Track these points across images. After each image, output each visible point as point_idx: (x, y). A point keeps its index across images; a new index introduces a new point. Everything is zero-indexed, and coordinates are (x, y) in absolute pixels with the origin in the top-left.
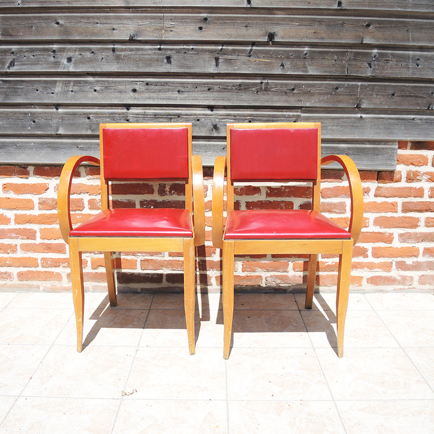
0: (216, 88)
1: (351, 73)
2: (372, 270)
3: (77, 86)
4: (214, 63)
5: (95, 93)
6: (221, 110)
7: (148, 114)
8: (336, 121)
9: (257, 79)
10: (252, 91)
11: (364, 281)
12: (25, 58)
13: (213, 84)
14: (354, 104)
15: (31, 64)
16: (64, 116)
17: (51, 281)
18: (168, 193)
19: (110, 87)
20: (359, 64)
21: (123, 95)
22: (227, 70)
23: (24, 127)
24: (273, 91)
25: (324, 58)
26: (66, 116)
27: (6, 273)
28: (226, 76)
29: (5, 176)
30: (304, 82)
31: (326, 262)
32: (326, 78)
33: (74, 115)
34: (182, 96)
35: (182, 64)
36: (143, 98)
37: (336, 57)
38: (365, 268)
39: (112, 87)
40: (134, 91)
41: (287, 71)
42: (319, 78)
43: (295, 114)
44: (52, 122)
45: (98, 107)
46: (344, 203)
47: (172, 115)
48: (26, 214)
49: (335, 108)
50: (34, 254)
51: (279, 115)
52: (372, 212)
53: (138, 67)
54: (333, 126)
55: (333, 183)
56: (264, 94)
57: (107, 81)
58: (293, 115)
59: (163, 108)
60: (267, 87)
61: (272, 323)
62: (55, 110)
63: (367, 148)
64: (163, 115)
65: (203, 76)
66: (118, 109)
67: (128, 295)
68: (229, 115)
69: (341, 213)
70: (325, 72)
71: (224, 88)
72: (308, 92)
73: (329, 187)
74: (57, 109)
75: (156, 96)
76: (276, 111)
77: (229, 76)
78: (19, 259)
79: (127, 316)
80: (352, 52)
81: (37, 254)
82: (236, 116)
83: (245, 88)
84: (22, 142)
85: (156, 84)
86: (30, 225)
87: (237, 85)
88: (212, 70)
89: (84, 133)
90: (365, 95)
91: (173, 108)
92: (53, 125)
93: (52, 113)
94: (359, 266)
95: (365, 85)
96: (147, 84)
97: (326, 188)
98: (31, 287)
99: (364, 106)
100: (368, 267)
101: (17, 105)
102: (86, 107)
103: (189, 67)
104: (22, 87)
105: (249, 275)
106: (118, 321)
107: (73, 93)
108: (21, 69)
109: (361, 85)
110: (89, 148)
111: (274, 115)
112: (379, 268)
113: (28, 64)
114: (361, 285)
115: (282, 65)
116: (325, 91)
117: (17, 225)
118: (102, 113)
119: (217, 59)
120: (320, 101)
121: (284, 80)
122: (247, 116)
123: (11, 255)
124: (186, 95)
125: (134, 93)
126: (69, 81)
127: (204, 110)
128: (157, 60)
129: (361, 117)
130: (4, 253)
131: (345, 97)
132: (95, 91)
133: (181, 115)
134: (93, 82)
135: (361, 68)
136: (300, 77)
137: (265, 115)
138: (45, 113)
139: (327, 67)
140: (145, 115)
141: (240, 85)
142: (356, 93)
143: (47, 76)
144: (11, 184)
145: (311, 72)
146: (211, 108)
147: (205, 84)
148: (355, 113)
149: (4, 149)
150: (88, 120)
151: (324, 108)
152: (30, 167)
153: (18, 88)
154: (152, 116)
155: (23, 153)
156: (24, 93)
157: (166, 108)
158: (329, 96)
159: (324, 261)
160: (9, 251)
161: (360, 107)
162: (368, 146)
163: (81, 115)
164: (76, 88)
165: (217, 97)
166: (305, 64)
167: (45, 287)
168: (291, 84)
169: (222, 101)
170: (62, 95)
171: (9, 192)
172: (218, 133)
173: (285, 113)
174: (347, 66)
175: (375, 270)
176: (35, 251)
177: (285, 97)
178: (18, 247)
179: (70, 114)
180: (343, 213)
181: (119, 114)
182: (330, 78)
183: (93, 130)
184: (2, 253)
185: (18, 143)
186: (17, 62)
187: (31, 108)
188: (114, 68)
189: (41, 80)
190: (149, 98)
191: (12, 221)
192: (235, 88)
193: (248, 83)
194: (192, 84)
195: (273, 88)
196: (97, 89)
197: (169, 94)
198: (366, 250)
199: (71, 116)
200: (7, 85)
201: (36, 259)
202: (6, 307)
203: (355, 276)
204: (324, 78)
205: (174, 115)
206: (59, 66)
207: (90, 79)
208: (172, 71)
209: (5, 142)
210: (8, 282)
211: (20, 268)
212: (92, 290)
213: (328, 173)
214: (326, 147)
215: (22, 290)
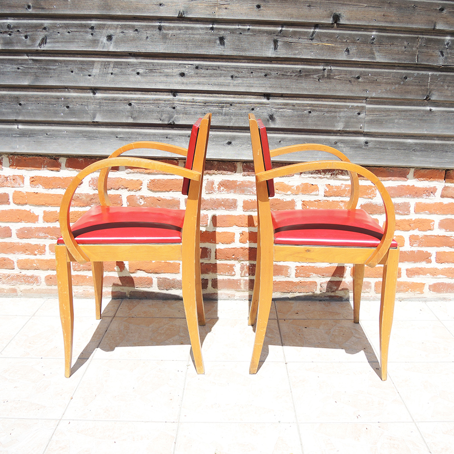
0: (274, 73)
1: (422, 61)
2: (435, 277)
3: (117, 68)
4: (272, 46)
5: (138, 77)
6: (278, 99)
7: (197, 101)
8: (403, 113)
9: (319, 65)
10: (313, 78)
11: (426, 288)
12: (59, 34)
13: (270, 69)
14: (423, 95)
15: (65, 42)
16: (102, 101)
17: (84, 286)
18: (216, 189)
19: (155, 70)
20: (430, 51)
21: (169, 80)
22: (286, 54)
23: (56, 113)
24: (336, 79)
25: (393, 44)
26: (104, 101)
27: (32, 277)
28: (285, 61)
29: (33, 169)
30: (370, 70)
32: (394, 66)
33: (114, 100)
34: (235, 82)
35: (237, 46)
36: (192, 84)
37: (406, 43)
38: (428, 274)
39: (158, 69)
40: (182, 75)
41: (352, 57)
42: (387, 65)
43: (360, 105)
44: (88, 108)
45: (140, 93)
46: (408, 203)
47: (223, 103)
48: (56, 211)
49: (403, 99)
51: (342, 106)
52: (437, 214)
53: (187, 48)
54: (400, 119)
55: (397, 182)
56: (326, 82)
57: (151, 63)
58: (358, 106)
59: (214, 95)
60: (330, 75)
61: (333, 335)
62: (91, 95)
63: (435, 144)
64: (213, 103)
65: (260, 60)
66: (163, 95)
67: (169, 301)
68: (287, 104)
69: (404, 215)
70: (393, 59)
71: (283, 75)
72: (374, 81)
73: (393, 186)
74: (94, 93)
75: (206, 80)
76: (339, 102)
77: (288, 61)
78: (47, 261)
79: (172, 326)
80: (423, 38)
82: (294, 106)
83: (306, 75)
84: (53, 130)
85: (207, 68)
87: (297, 72)
88: (270, 53)
89: (124, 121)
90: (436, 86)
91: (225, 95)
92: (89, 111)
93: (88, 98)
94: (421, 272)
95: (436, 75)
96: (197, 68)
97: (389, 187)
99: (433, 98)
100: (431, 274)
101: (48, 89)
102: (128, 92)
103: (245, 50)
104: (54, 67)
105: (303, 281)
106: (163, 332)
107: (113, 76)
108: (53, 47)
109: (432, 75)
110: (130, 138)
111: (336, 105)
112: (442, 275)
113: (62, 42)
114: (422, 293)
115: (348, 51)
116: (393, 81)
117: (46, 223)
118: (145, 100)
119: (276, 42)
120: (387, 92)
121: (348, 67)
122: (306, 106)
123: (39, 257)
124: (240, 81)
125: (182, 78)
126: (108, 62)
127: (259, 98)
128: (209, 41)
129: (431, 110)
130: (30, 254)
131: (414, 87)
132: (138, 73)
133: (234, 103)
134: (136, 64)
135: (432, 56)
136: (366, 64)
137: (327, 105)
138: (81, 98)
139: (396, 54)
140: (194, 102)
141: (300, 71)
142: (426, 84)
143: (84, 56)
144: (40, 177)
145: (379, 59)
146: (267, 96)
147: (262, 69)
148: (425, 106)
149: (32, 138)
150: (129, 107)
151: (392, 99)
152: (62, 158)
153: (50, 69)
154: (201, 104)
155: (54, 142)
156: (56, 75)
157: (217, 95)
158: (397, 86)
160: (36, 252)
161: (429, 100)
162: (437, 142)
163: (121, 100)
164: (116, 71)
165: (274, 84)
166: (372, 49)
167: (77, 292)
168: (357, 72)
169: (280, 89)
170: (101, 78)
171: (37, 186)
172: (275, 124)
173: (348, 104)
174: (417, 53)
175: (438, 276)
177: (349, 86)
178: (47, 248)
179: (109, 100)
180: (407, 215)
181: (165, 101)
182: (398, 66)
183: (134, 118)
184: (28, 254)
185: (49, 131)
186: (49, 39)
187: (65, 92)
188: (161, 49)
189: (76, 60)
190: (199, 83)
191: (41, 219)
192: (294, 74)
193: (309, 69)
194: (247, 68)
195: (337, 75)
196: (140, 72)
197: (221, 80)
198: (429, 255)
199: (110, 102)
200: (38, 65)
202: (34, 315)
203: (417, 283)
204: (392, 66)
205: (226, 103)
206: (98, 45)
207: (132, 60)
208: (226, 54)
209: (34, 130)
210: (35, 287)
211: (49, 271)
212: (128, 296)
213: (393, 170)
214: (392, 143)
215: (51, 296)
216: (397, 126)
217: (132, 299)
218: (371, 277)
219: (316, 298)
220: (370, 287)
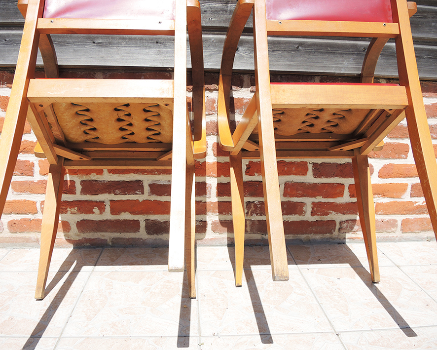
31: (416, 202)
50: (31, 196)
55: (431, 99)
78: (10, 203)
81: (36, 195)
84: (13, 35)
86: (25, 155)
98: (28, 240)
105: (319, 220)
110: (110, 43)
155: (15, 50)
159: (414, 201)
176: (32, 192)
185: (8, 36)
201: (34, 203)
211: (12, 215)
212: (110, 244)
213: (427, 85)
214: (429, 50)
215: (16, 246)
216: (434, 30)
217: (114, 247)
218: (398, 214)
219: (334, 241)
220: (396, 226)
